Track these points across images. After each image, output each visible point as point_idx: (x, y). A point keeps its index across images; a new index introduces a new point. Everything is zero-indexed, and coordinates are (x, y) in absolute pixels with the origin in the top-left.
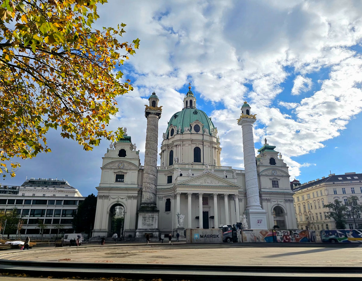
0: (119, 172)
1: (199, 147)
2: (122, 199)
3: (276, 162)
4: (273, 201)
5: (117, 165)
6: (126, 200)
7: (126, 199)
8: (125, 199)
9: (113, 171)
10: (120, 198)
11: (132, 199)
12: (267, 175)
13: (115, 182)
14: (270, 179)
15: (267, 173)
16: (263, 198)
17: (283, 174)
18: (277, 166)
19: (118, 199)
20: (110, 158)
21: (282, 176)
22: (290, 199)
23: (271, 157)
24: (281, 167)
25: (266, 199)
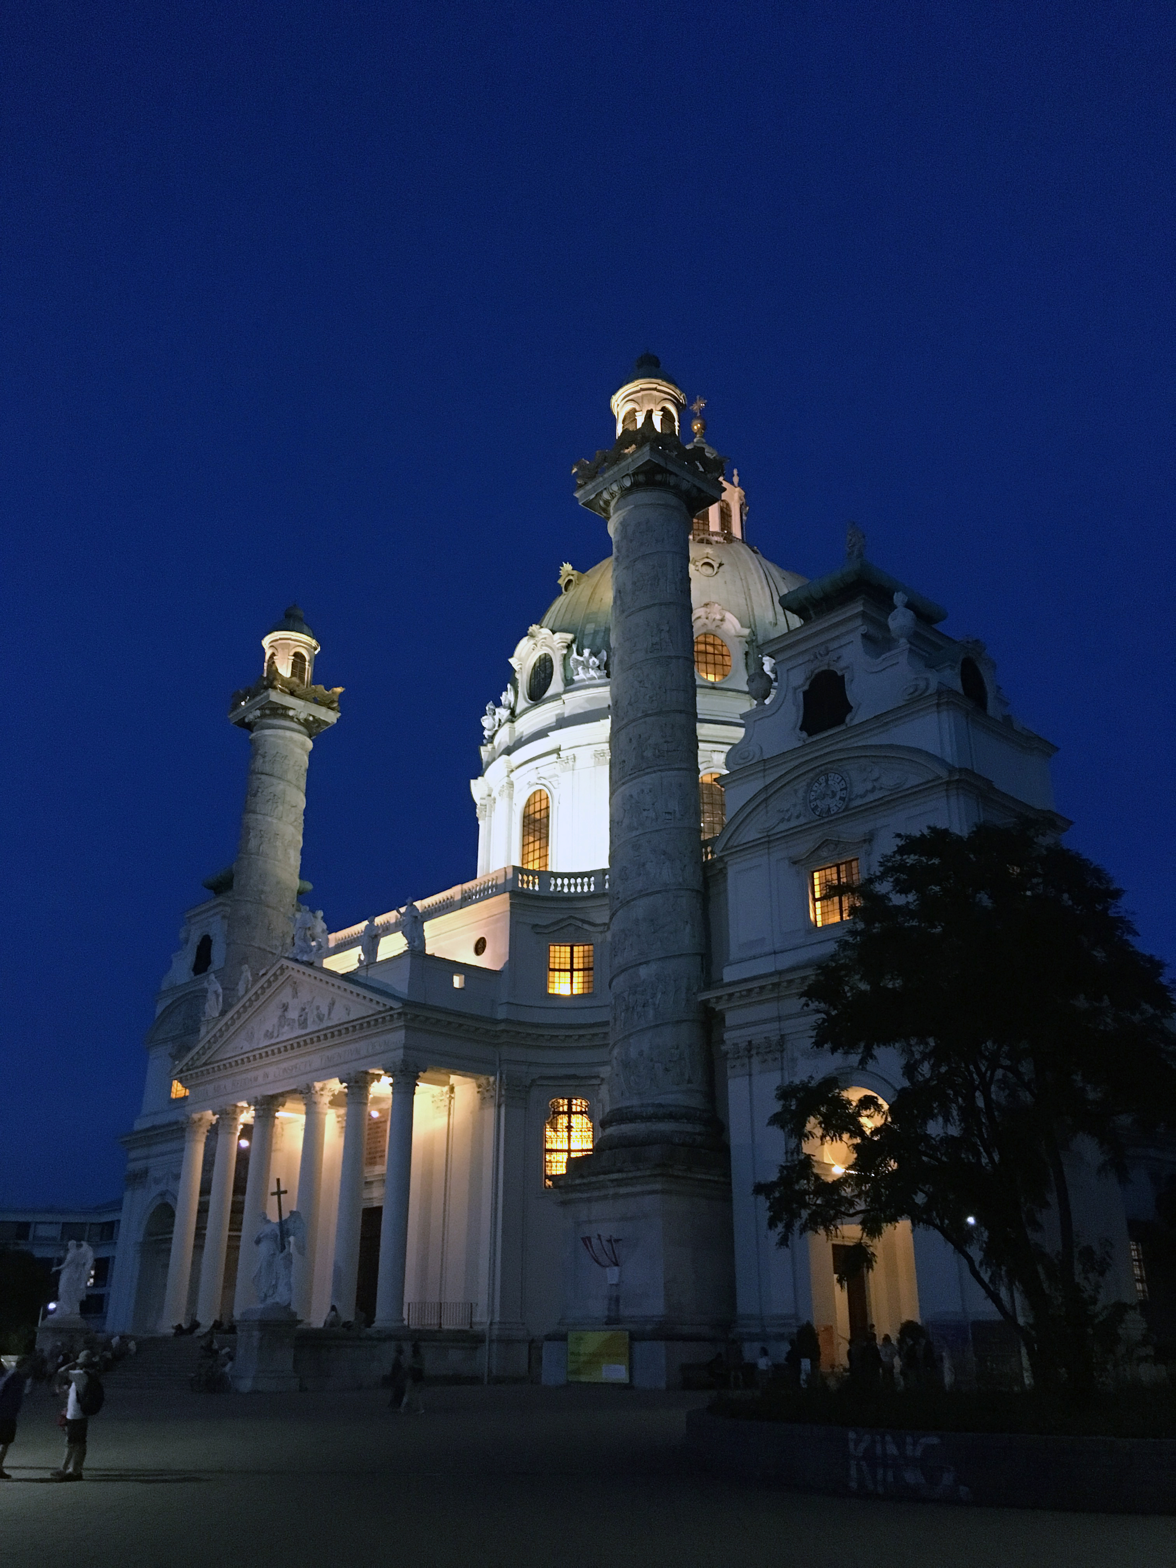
1: (543, 789)
2: (176, 1177)
3: (855, 689)
4: (807, 1054)
12: (770, 842)
13: (169, 1103)
14: (795, 862)
15: (776, 818)
16: (730, 1039)
17: (892, 778)
18: (854, 722)
21: (891, 801)
23: (816, 671)
24: (882, 720)
25: (750, 1042)
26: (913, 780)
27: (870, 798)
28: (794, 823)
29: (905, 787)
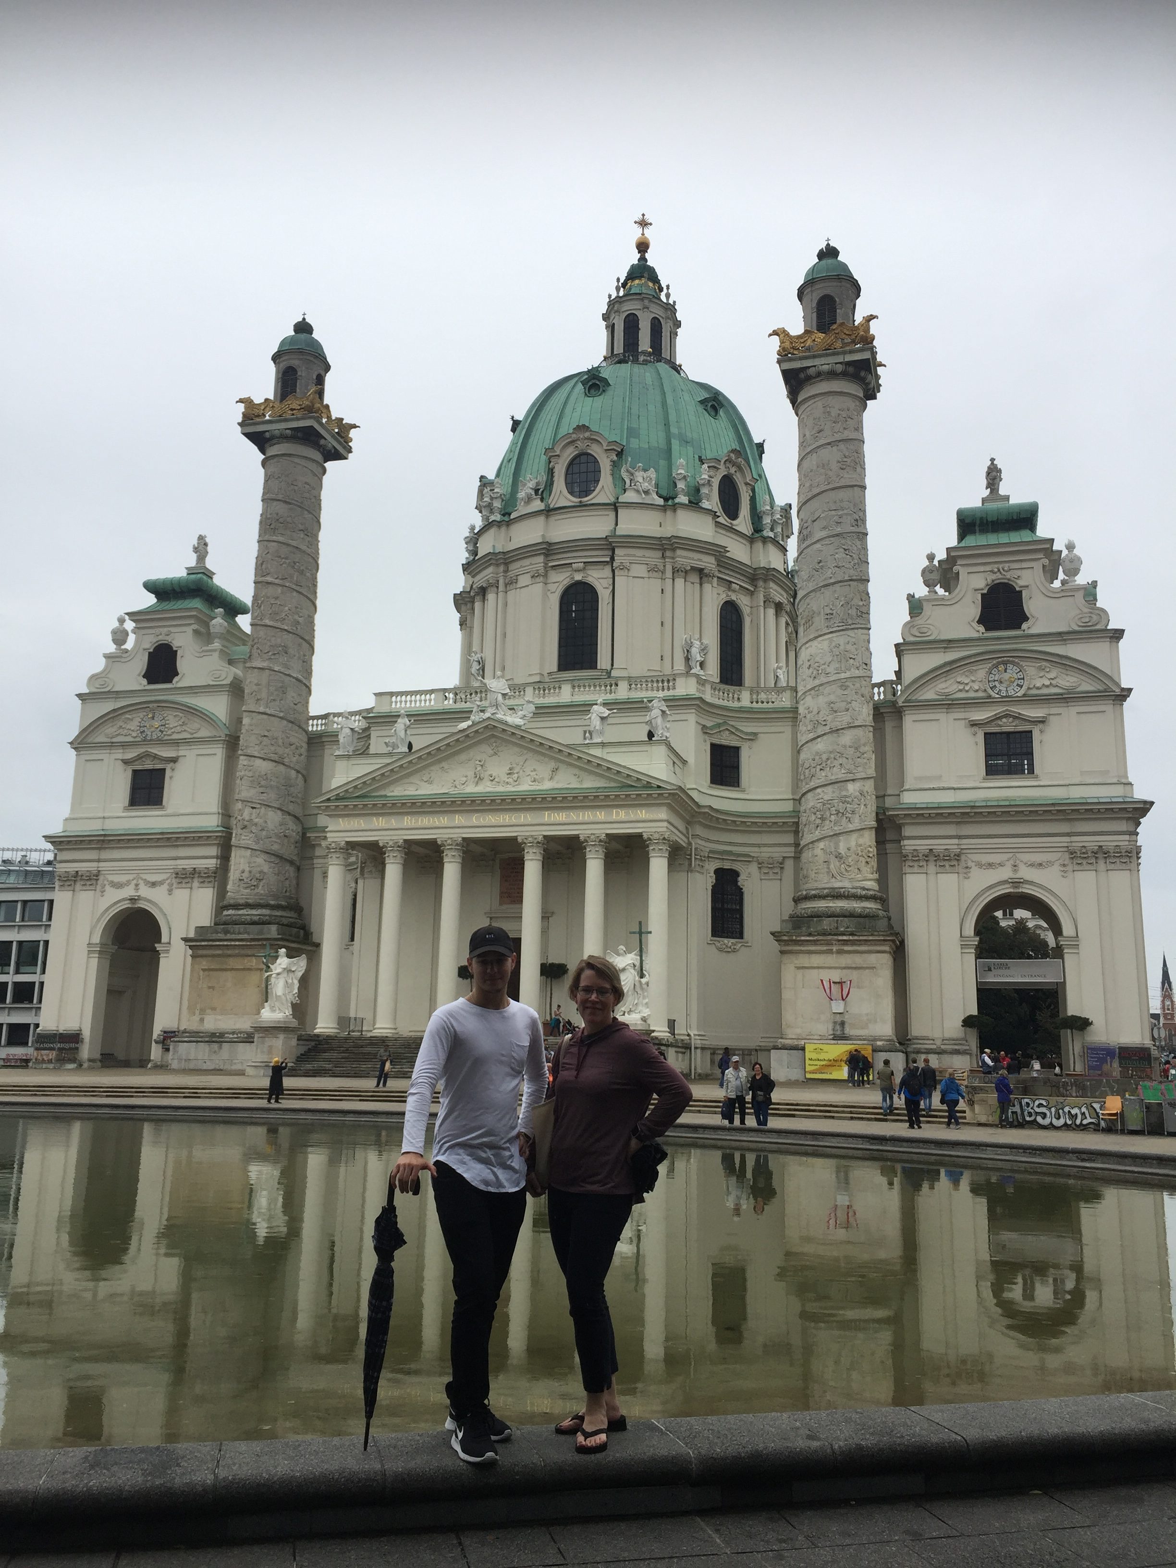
0: (139, 758)
1: (590, 580)
2: (154, 884)
3: (1032, 605)
4: (980, 865)
5: (134, 725)
6: (170, 891)
7: (171, 885)
8: (165, 887)
9: (120, 756)
10: (147, 882)
11: (196, 884)
12: (948, 704)
13: (125, 809)
14: (974, 724)
15: (955, 687)
16: (909, 845)
17: (1067, 681)
18: (1034, 631)
19: (137, 885)
20: (109, 692)
21: (1066, 698)
22: (1109, 842)
23: (996, 582)
24: (1062, 637)
25: (931, 850)
26: (1087, 686)
27: (1045, 691)
28: (972, 694)
29: (1078, 690)
